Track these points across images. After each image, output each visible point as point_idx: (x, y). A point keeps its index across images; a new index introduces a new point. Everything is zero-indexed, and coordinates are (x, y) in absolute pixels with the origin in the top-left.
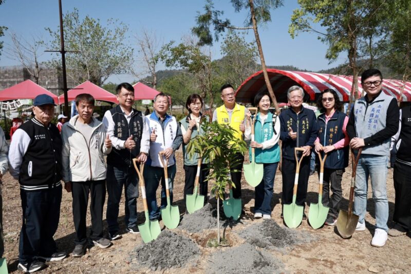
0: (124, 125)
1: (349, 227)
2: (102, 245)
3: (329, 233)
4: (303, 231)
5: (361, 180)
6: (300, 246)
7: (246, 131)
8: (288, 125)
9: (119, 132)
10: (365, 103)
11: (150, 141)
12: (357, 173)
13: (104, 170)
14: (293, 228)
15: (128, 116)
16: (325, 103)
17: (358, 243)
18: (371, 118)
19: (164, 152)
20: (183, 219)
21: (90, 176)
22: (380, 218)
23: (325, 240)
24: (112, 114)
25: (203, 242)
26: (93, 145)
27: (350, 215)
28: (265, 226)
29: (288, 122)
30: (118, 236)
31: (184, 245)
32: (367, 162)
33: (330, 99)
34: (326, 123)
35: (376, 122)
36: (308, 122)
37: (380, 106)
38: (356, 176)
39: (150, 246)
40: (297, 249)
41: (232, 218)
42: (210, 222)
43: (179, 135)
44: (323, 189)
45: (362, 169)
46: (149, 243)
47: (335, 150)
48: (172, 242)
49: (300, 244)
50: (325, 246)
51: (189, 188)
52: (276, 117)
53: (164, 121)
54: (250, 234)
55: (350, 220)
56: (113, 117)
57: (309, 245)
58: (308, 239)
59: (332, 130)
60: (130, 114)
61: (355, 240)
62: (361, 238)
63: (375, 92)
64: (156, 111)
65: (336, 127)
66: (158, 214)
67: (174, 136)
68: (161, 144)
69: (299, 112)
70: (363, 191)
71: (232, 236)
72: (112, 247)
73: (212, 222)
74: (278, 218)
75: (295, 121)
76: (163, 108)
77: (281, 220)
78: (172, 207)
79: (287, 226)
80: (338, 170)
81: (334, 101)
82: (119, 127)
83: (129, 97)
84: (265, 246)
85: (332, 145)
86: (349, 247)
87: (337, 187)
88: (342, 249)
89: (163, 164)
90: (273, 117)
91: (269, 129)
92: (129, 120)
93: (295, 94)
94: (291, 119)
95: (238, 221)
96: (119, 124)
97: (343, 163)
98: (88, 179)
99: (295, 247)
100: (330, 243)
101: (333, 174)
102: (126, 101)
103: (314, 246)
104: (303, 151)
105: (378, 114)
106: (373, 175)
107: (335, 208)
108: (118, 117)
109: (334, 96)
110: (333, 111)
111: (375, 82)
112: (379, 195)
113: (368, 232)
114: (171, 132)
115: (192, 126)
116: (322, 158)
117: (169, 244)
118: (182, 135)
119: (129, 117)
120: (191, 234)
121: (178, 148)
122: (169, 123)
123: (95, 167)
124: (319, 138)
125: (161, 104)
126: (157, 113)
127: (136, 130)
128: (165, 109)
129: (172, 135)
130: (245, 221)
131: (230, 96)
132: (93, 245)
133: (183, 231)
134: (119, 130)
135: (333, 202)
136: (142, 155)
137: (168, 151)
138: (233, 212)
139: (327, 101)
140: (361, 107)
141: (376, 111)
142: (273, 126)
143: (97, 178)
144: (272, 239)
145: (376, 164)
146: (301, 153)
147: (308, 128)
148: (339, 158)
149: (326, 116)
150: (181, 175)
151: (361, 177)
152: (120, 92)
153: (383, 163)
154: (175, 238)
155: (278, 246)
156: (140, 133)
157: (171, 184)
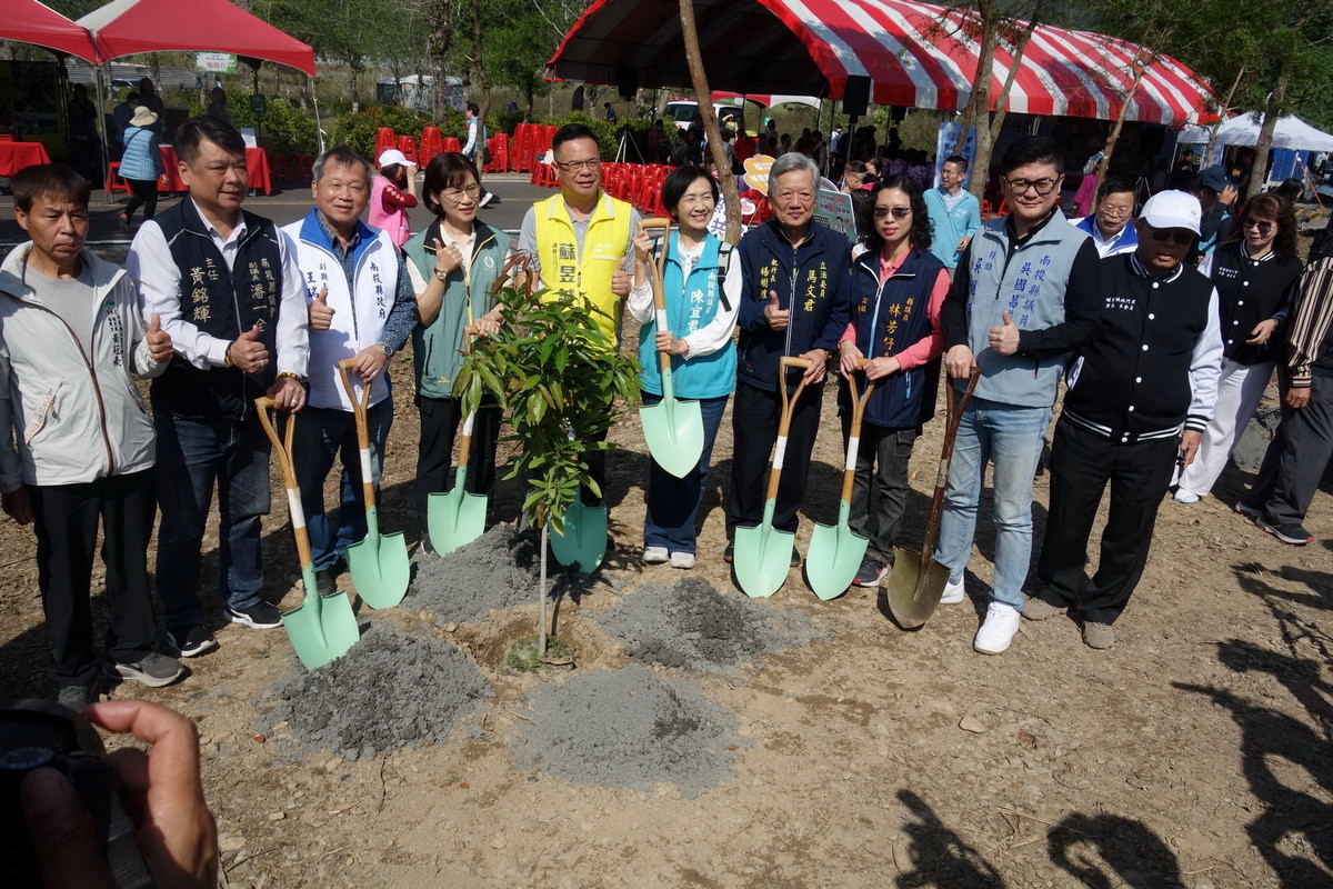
0: (214, 276)
1: (922, 597)
2: (154, 676)
3: (864, 615)
4: (789, 609)
5: (967, 469)
6: (780, 659)
7: (632, 296)
8: (764, 282)
9: (200, 304)
10: (1006, 240)
11: (310, 326)
12: (958, 446)
13: (149, 436)
14: (761, 598)
15: (227, 242)
16: (881, 223)
17: (940, 645)
18: (1017, 293)
19: (357, 362)
20: (419, 574)
21: (107, 462)
22: (1005, 576)
23: (849, 637)
24: (168, 238)
25: (490, 652)
26: (104, 353)
27: (926, 565)
28: (681, 599)
29: (765, 271)
30: (205, 644)
31: (439, 675)
32: (989, 421)
33: (899, 212)
34: (882, 286)
35: (1030, 306)
36: (824, 275)
37: (1046, 260)
38: (954, 453)
39: (331, 679)
40: (771, 668)
41: (577, 565)
42: (511, 583)
43: (404, 295)
44: (855, 480)
45: (975, 438)
46: (320, 670)
47: (898, 373)
48: (403, 667)
49: (780, 652)
50: (851, 656)
51: (435, 467)
52: (729, 252)
53: (351, 249)
54: (638, 626)
55: (926, 578)
56: (171, 248)
57: (805, 654)
58: (805, 635)
59: (895, 309)
60: (233, 236)
61: (933, 636)
62: (949, 629)
63: (1035, 211)
64: (321, 215)
65: (910, 301)
66: (332, 558)
67: (389, 303)
68: (346, 337)
69: (800, 242)
70: (970, 497)
71: (580, 628)
72: (189, 681)
73: (516, 585)
74: (716, 561)
75: (784, 272)
76: (351, 208)
77: (723, 568)
78: (384, 539)
79: (743, 592)
80: (901, 429)
81: (909, 216)
82: (199, 286)
83: (231, 175)
84: (683, 663)
85: (890, 356)
86: (915, 657)
87: (893, 476)
88: (897, 663)
89: (352, 399)
90: (720, 252)
91: (705, 292)
92: (230, 257)
93: (791, 185)
94: (774, 262)
95: (596, 576)
96: (197, 273)
97: (919, 410)
98: (100, 472)
99: (766, 660)
100: (865, 645)
101: (889, 441)
102: (220, 191)
103: (821, 658)
104: (805, 369)
105: (1038, 282)
106: (1002, 458)
107: (885, 538)
108: (190, 248)
109: (913, 202)
110: (903, 250)
111: (1038, 183)
112: (1011, 515)
113: (970, 608)
114: (379, 289)
115: (447, 270)
116: (861, 392)
117: (392, 675)
118: (414, 299)
119: (230, 246)
120: (452, 627)
121: (401, 347)
122: (371, 258)
123: (120, 429)
124: (856, 327)
125: (343, 192)
126: (325, 222)
127: (258, 291)
128: (355, 211)
129: (380, 301)
130: (618, 576)
131: (585, 170)
132: (117, 680)
133: (422, 615)
134: (199, 295)
135: (880, 517)
136: (288, 387)
137: (371, 358)
138: (580, 547)
139: (890, 217)
140: (993, 255)
141: (1033, 273)
142: (721, 281)
143: (130, 466)
144: (705, 642)
145: (1012, 428)
146: (796, 374)
147: (822, 294)
148: (908, 396)
149: (882, 261)
150: (406, 429)
151: (968, 458)
152: (196, 154)
153: (1033, 428)
154: (413, 655)
155: (718, 661)
156: (273, 302)
157: (376, 459)
